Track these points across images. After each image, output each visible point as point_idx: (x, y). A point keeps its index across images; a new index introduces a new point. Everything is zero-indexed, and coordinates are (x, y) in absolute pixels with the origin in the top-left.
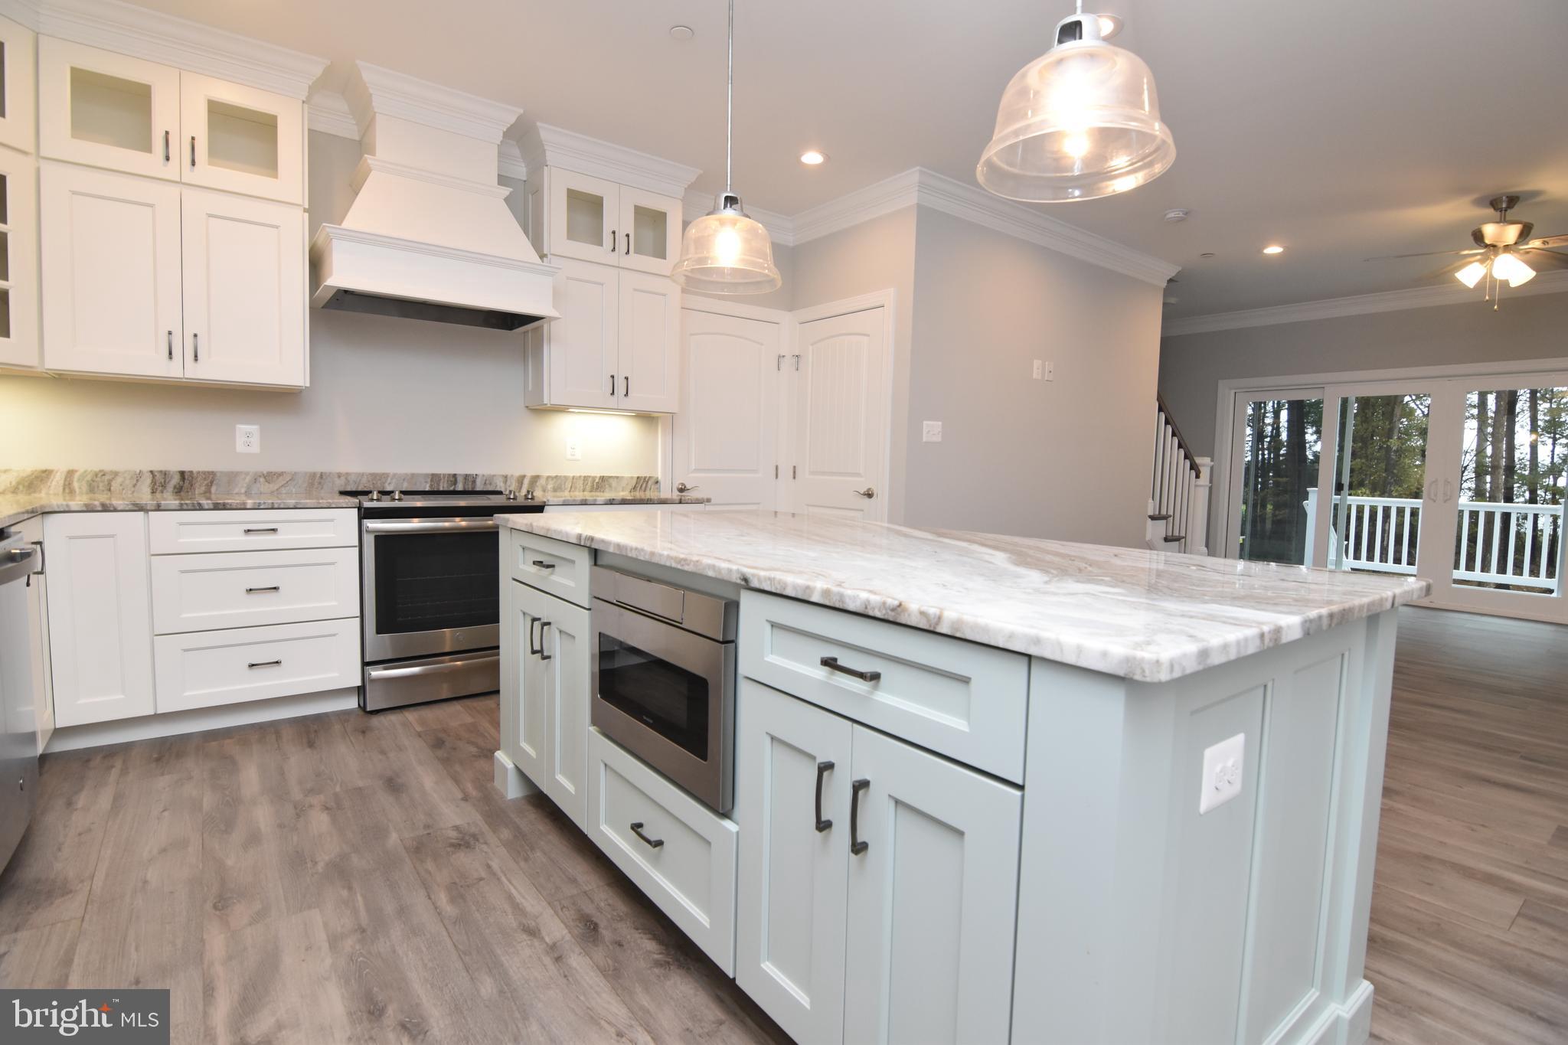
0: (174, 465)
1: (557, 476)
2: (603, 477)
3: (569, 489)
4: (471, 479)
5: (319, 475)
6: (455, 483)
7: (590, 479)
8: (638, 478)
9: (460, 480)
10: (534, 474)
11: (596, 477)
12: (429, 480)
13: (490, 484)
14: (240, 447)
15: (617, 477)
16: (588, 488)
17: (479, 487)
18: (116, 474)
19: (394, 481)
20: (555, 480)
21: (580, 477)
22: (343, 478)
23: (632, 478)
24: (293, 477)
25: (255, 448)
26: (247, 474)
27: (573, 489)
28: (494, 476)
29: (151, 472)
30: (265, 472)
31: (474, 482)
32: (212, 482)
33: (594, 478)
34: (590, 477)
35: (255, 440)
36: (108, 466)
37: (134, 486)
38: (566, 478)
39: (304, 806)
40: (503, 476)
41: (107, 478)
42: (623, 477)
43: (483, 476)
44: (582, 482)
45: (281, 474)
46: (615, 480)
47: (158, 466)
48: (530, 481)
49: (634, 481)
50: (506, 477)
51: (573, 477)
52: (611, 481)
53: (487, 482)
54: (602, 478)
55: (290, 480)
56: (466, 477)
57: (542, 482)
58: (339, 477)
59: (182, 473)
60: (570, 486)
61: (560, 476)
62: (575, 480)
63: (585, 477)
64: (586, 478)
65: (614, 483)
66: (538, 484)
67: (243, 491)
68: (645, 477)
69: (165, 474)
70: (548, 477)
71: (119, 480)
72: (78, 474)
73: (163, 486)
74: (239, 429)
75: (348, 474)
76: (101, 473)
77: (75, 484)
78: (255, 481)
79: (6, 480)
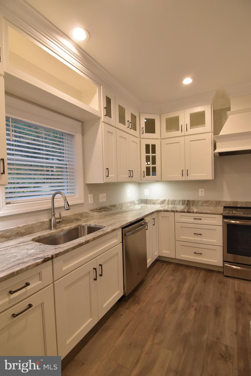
0: (186, 199)
5: (218, 202)
14: (200, 195)
18: (176, 201)
24: (212, 202)
25: (203, 195)
26: (201, 201)
29: (182, 200)
30: (205, 201)
32: (194, 203)
35: (203, 192)
36: (175, 199)
37: (179, 203)
39: (191, 305)
41: (174, 201)
45: (209, 201)
47: (183, 199)
55: (211, 203)
58: (224, 202)
59: (188, 201)
67: (200, 205)
69: (185, 201)
71: (176, 202)
72: (170, 201)
73: (184, 203)
74: (200, 190)
75: (226, 201)
76: (173, 201)
77: (169, 203)
78: (203, 203)
79: (159, 202)
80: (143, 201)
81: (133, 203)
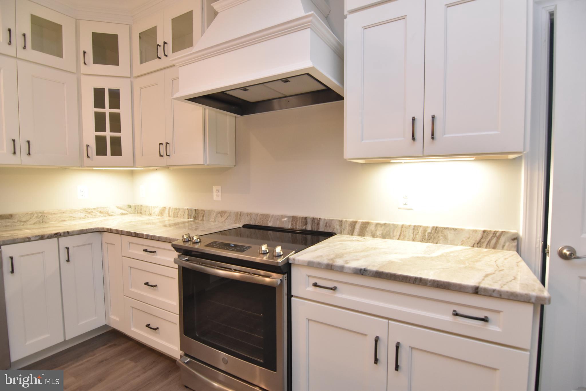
0: (194, 206)
1: (385, 224)
2: (437, 227)
3: (398, 237)
4: (316, 221)
5: (239, 214)
6: (306, 223)
7: (421, 229)
8: (484, 232)
9: (309, 221)
10: (365, 221)
11: (428, 227)
12: (291, 220)
13: (330, 226)
14: (215, 198)
15: (455, 230)
16: (418, 237)
17: (322, 229)
18: (179, 209)
19: (272, 219)
20: (383, 227)
21: (410, 226)
22: (249, 216)
23: (475, 231)
24: (230, 214)
25: (219, 199)
26: (214, 211)
27: (401, 237)
28: (333, 220)
29: (188, 209)
30: (220, 211)
31: (318, 224)
32: (204, 215)
33: (425, 229)
34: (421, 226)
35: (220, 193)
36: (177, 206)
37: (184, 215)
38: (395, 226)
40: (339, 220)
41: (177, 211)
42: (462, 230)
43: (325, 219)
44: (411, 231)
45: (225, 212)
46: (452, 232)
47: (189, 206)
48: (361, 226)
49: (479, 236)
50: (341, 222)
51: (402, 226)
52: (446, 232)
53: (327, 225)
54: (436, 229)
55: (229, 216)
56: (313, 219)
57: (372, 228)
59: (196, 210)
60: (398, 234)
61: (389, 225)
62: (404, 229)
63: (415, 226)
64: (416, 228)
65: (451, 236)
66: (367, 229)
67: (213, 220)
68: (495, 233)
69: (191, 210)
70: (377, 224)
71: (180, 212)
72: (171, 209)
73: (191, 216)
74: (215, 188)
75: (251, 214)
76: (176, 209)
77: (171, 214)
78: (217, 215)
79: (157, 211)
80: (136, 209)
81: (101, 212)
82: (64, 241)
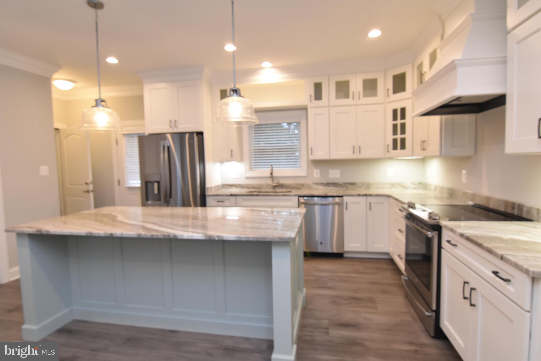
4: (521, 207)
9: (516, 207)
12: (504, 204)
14: (463, 181)
22: (480, 198)
26: (461, 192)
35: (466, 176)
37: (445, 192)
43: (527, 206)
53: (528, 212)
56: (519, 205)
59: (451, 189)
73: (449, 193)
77: (439, 190)
78: (462, 195)
79: (433, 187)
80: (424, 186)
82: (370, 199)
